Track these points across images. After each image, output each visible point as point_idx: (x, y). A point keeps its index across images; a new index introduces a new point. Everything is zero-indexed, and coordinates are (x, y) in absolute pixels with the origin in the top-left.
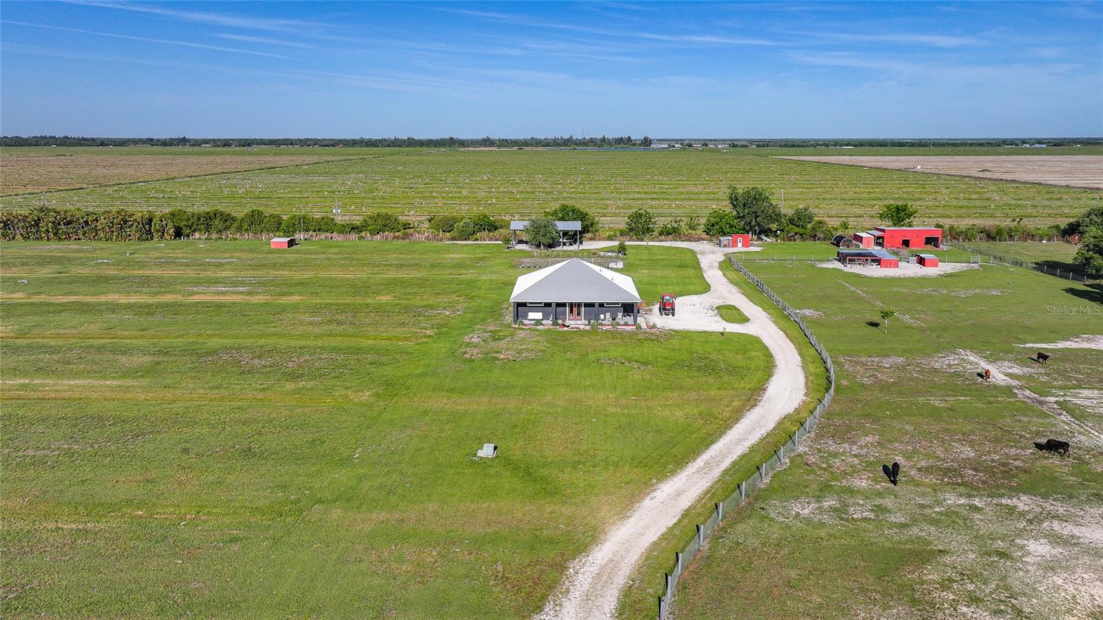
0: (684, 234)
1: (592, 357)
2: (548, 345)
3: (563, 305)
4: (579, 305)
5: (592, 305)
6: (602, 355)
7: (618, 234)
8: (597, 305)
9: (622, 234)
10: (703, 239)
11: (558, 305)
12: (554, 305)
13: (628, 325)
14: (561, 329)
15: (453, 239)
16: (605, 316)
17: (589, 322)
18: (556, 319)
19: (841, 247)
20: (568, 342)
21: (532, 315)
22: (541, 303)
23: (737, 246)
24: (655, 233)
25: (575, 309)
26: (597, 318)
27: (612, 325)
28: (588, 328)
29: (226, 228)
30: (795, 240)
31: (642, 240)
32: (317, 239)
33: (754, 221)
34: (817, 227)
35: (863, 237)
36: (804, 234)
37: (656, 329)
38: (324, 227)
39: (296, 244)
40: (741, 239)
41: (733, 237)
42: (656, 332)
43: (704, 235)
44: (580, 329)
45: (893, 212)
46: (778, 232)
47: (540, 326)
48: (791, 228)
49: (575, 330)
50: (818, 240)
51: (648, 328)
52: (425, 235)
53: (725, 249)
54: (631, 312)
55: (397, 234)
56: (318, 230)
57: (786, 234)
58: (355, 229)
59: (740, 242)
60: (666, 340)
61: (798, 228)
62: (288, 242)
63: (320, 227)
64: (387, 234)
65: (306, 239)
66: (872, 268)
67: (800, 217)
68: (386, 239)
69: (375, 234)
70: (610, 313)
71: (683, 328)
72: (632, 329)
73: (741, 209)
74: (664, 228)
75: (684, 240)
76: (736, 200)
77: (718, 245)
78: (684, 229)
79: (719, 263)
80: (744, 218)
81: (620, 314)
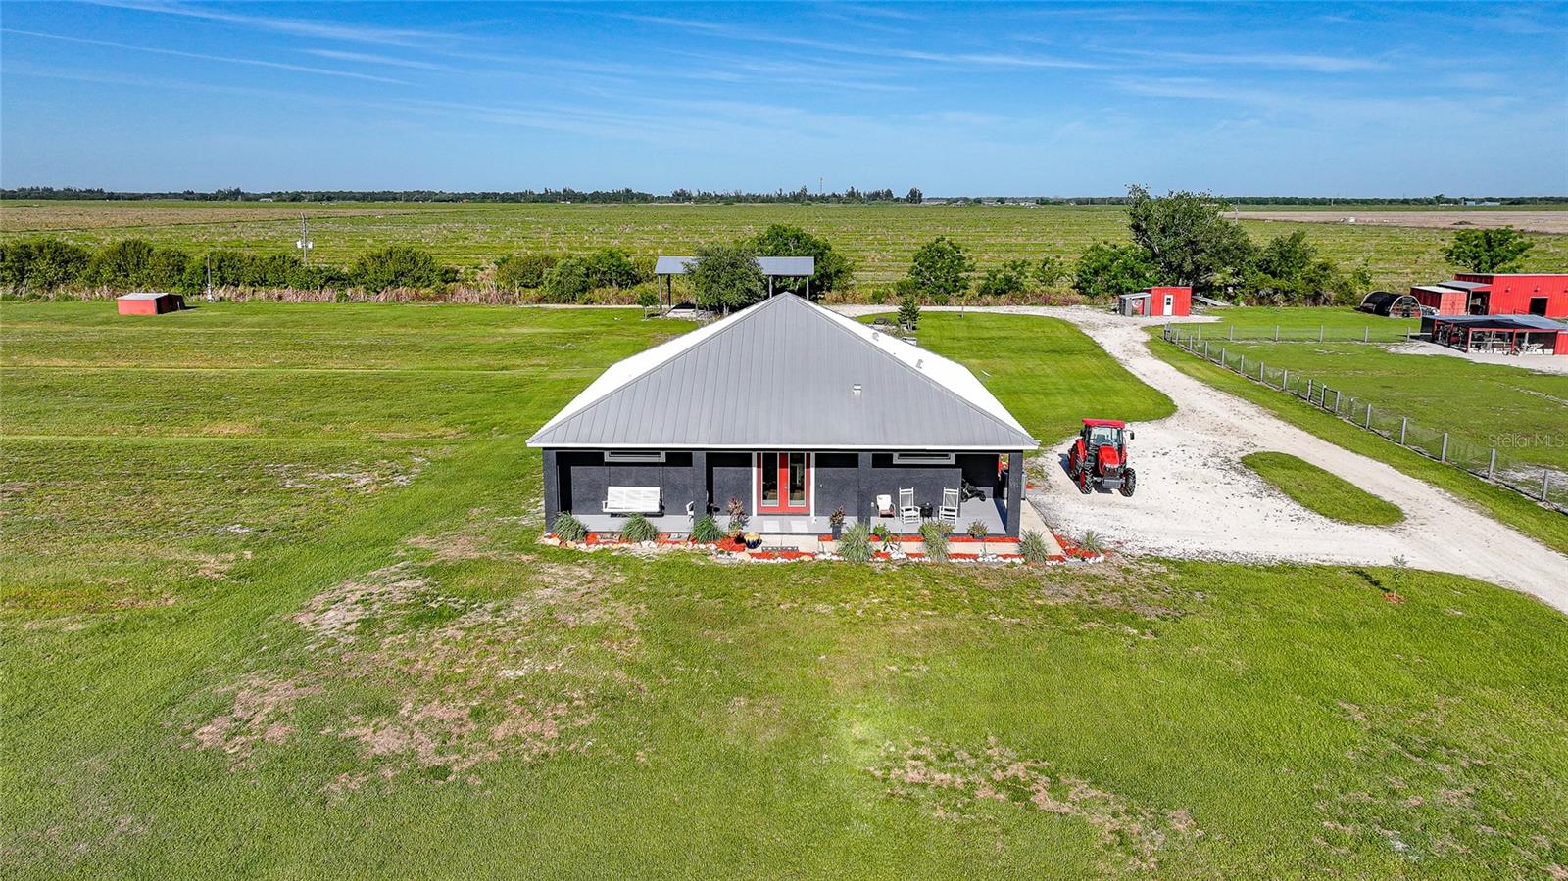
0: (1033, 292)
3: (741, 459)
4: (798, 458)
5: (848, 459)
7: (893, 291)
8: (866, 461)
9: (902, 289)
10: (1076, 302)
11: (717, 459)
12: (700, 461)
13: (987, 539)
14: (724, 560)
15: (541, 300)
16: (895, 499)
17: (837, 525)
18: (710, 510)
19: (1392, 316)
21: (620, 498)
22: (655, 452)
23: (1161, 313)
24: (973, 291)
25: (783, 475)
26: (865, 512)
27: (921, 536)
28: (830, 550)
29: (66, 278)
30: (1273, 303)
31: (945, 303)
32: (253, 300)
33: (1189, 260)
34: (1321, 277)
35: (1440, 294)
36: (1292, 291)
37: (1102, 558)
38: (271, 277)
39: (184, 308)
40: (1171, 296)
41: (1153, 292)
42: (1108, 574)
43: (1075, 295)
44: (801, 559)
45: (1476, 246)
46: (1230, 289)
47: (645, 544)
48: (1262, 280)
49: (780, 560)
50: (1324, 304)
51: (1069, 553)
52: (483, 292)
53: (1137, 319)
54: (992, 488)
55: (423, 291)
56: (257, 282)
57: (1251, 293)
58: (334, 279)
59: (1168, 304)
60: (1168, 614)
61: (1277, 279)
62: (158, 300)
63: (262, 276)
64: (402, 290)
65: (221, 299)
66: (1534, 359)
67: (1287, 255)
68: (398, 300)
69: (375, 291)
70: (912, 490)
71: (1195, 546)
72: (1009, 560)
73: (1156, 238)
74: (989, 280)
75: (1035, 304)
76: (1146, 219)
77: (1115, 310)
78: (1030, 283)
79: (1144, 342)
80: (1165, 256)
81: (954, 493)
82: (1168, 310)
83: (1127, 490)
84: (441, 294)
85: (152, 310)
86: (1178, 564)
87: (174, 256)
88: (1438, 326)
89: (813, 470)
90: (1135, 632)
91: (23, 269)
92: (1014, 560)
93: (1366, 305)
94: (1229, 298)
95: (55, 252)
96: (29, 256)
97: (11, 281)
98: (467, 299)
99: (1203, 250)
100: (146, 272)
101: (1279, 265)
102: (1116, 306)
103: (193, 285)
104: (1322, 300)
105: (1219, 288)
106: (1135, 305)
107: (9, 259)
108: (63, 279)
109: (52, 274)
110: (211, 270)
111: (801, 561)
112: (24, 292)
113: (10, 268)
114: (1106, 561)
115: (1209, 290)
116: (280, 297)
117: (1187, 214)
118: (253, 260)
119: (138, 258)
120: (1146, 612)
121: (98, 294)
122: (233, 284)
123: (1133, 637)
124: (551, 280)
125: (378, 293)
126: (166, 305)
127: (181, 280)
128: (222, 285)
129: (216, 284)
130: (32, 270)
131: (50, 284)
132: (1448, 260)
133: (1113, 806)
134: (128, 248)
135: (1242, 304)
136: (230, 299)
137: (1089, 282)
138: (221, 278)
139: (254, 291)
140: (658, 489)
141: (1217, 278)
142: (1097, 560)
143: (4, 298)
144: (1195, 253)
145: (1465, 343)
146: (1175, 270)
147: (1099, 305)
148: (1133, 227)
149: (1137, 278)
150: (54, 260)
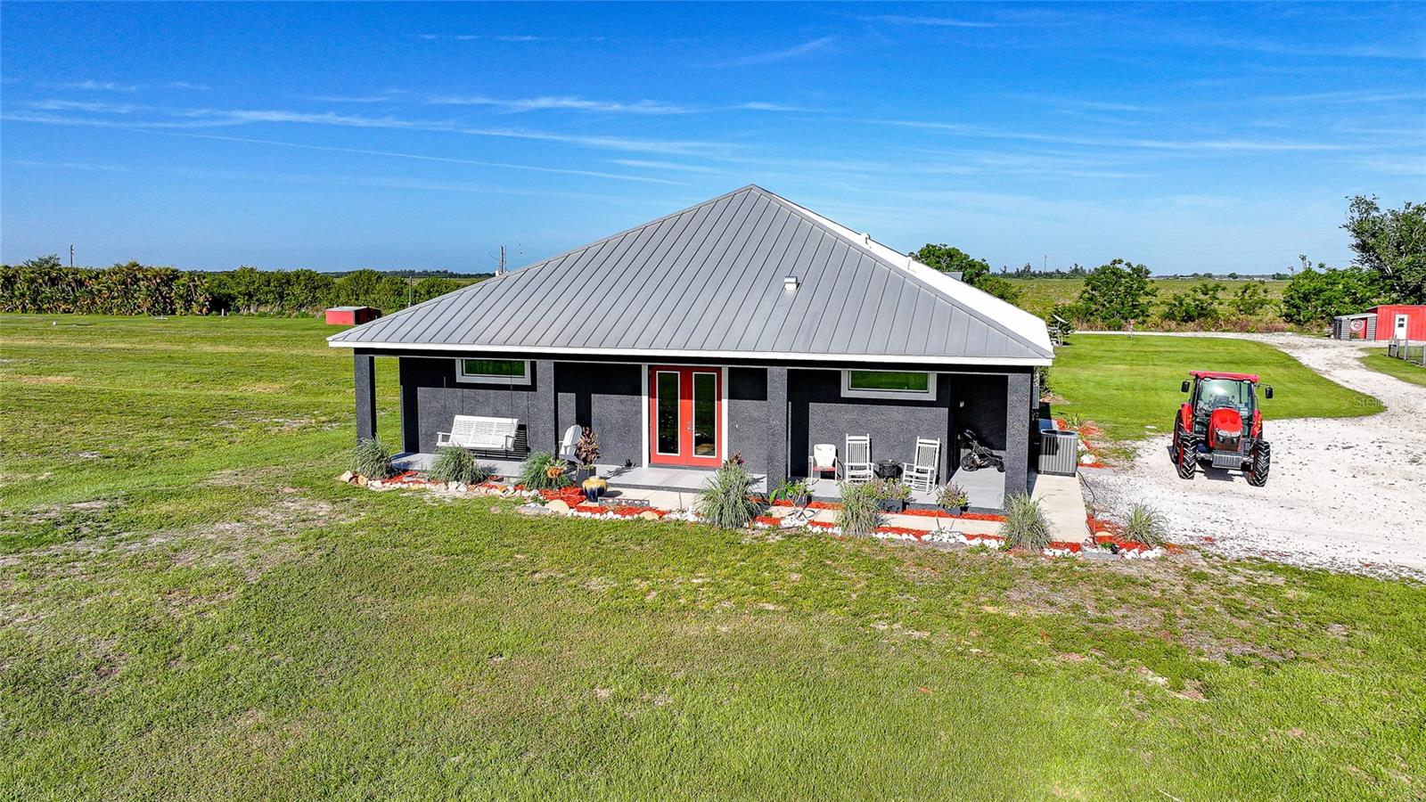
0: (1227, 319)
9: (1071, 315)
10: (1281, 329)
21: (465, 430)
25: (688, 410)
31: (1122, 329)
37: (1157, 552)
40: (1406, 317)
41: (1379, 310)
42: (1157, 577)
43: (1280, 323)
44: (641, 516)
47: (455, 486)
51: (1097, 541)
53: (1354, 342)
59: (1401, 326)
60: (1253, 655)
62: (356, 312)
70: (868, 437)
71: (1361, 555)
72: (976, 542)
73: (1387, 255)
74: (1175, 305)
75: (1228, 331)
76: (1373, 235)
77: (1329, 336)
78: (1223, 310)
79: (1359, 359)
80: (1399, 278)
81: (931, 446)
82: (1401, 333)
83: (1256, 475)
85: (348, 318)
86: (1313, 578)
89: (725, 402)
90: (1161, 681)
91: (283, 292)
92: (986, 542)
96: (288, 282)
102: (1331, 330)
106: (1355, 327)
108: (311, 302)
109: (303, 298)
111: (639, 520)
113: (273, 292)
114: (1163, 559)
119: (368, 284)
120: (1205, 648)
123: (1152, 691)
127: (394, 302)
130: (288, 295)
131: (299, 305)
137: (1298, 307)
140: (515, 421)
142: (1144, 555)
146: (1414, 295)
147: (1309, 332)
148: (1357, 246)
149: (1358, 302)
150: (306, 287)
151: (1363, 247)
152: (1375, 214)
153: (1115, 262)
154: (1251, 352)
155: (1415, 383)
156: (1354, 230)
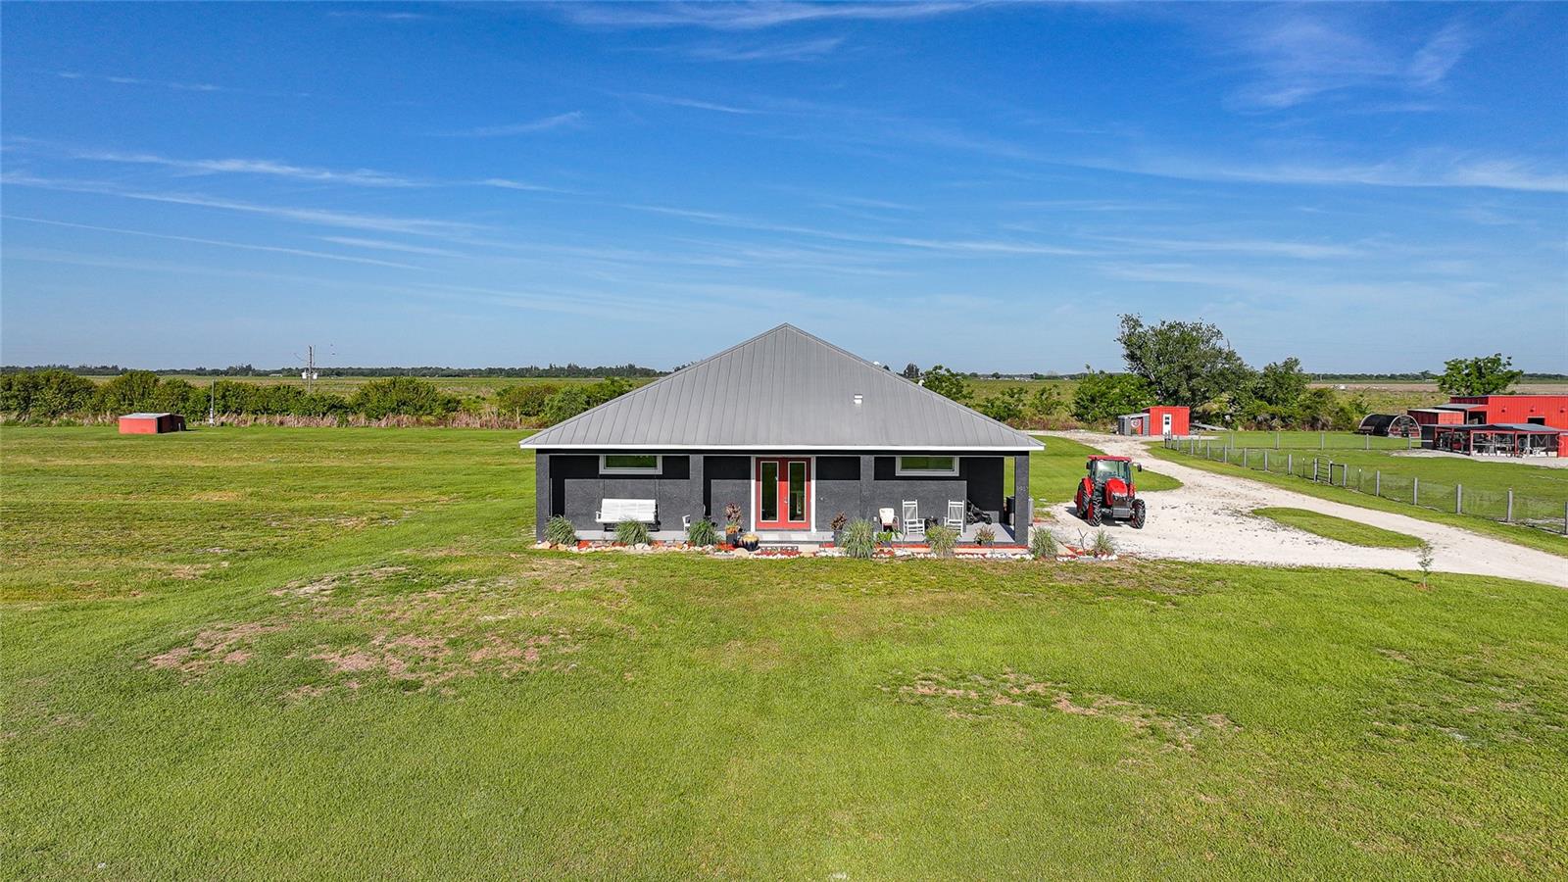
0: (1031, 420)
1: (858, 666)
2: (638, 609)
3: (737, 461)
4: (798, 464)
6: (910, 656)
8: (867, 465)
10: (1075, 428)
11: (718, 461)
12: (696, 464)
13: (991, 545)
14: (721, 556)
15: (541, 425)
16: (898, 512)
17: (839, 535)
18: (709, 518)
19: (1390, 435)
20: (742, 599)
21: (614, 510)
22: (651, 457)
23: (1160, 432)
25: (783, 488)
26: (869, 520)
27: (927, 543)
28: (835, 552)
29: (71, 406)
30: (1271, 428)
32: (254, 425)
33: (1185, 386)
34: (1317, 403)
35: (1437, 414)
36: (1289, 417)
37: (1116, 557)
38: (273, 405)
39: (184, 429)
40: (1169, 416)
41: (1149, 411)
42: (1121, 567)
43: (1073, 421)
44: (802, 556)
45: (1467, 375)
46: (1227, 417)
47: (639, 546)
48: (1259, 407)
49: (779, 556)
50: (1322, 429)
51: (1081, 554)
52: (484, 418)
53: (1135, 437)
54: (998, 513)
55: (425, 418)
56: (260, 410)
57: (1248, 420)
58: (336, 407)
59: (1167, 423)
61: (1274, 406)
62: (159, 419)
63: (265, 405)
64: (405, 418)
65: (222, 424)
66: (1538, 458)
67: (1281, 381)
68: (399, 425)
69: (377, 418)
70: (916, 502)
72: (1018, 558)
73: (1150, 365)
74: (987, 406)
75: (1034, 429)
76: (1140, 348)
77: (1115, 433)
78: (1028, 412)
79: (1146, 450)
80: (1160, 383)
81: (958, 506)
82: (1167, 429)
84: (442, 421)
85: (153, 428)
86: (1195, 565)
87: (180, 387)
88: (1439, 434)
89: (813, 482)
90: (1155, 603)
91: (29, 398)
92: (1022, 557)
93: (1364, 428)
94: (1227, 425)
95: (62, 382)
96: (36, 387)
97: (15, 409)
98: (468, 425)
99: (1198, 375)
100: (150, 401)
101: (1275, 391)
102: (1116, 427)
103: (195, 412)
104: (1320, 425)
105: (1217, 415)
106: (1134, 425)
107: (16, 388)
108: (68, 408)
109: (57, 403)
110: (215, 399)
111: (802, 558)
112: (26, 418)
113: (16, 397)
114: (1120, 560)
115: (1207, 418)
116: (282, 423)
117: (1181, 341)
118: (258, 390)
119: (144, 388)
120: (1165, 591)
121: (100, 420)
122: (236, 412)
123: (1153, 606)
124: (552, 406)
125: (380, 420)
126: (167, 425)
127: (184, 407)
128: (224, 413)
129: (219, 412)
130: (37, 399)
131: (54, 413)
132: (1442, 388)
133: (1142, 711)
134: (134, 378)
135: (1240, 429)
136: (231, 424)
137: (1086, 408)
138: (224, 406)
139: (256, 419)
140: (653, 502)
141: (1213, 407)
142: (1110, 558)
143: (7, 423)
144: (1190, 377)
145: (1467, 448)
146: (1172, 397)
147: (1097, 430)
148: (1128, 356)
149: (1134, 405)
150: (60, 390)
151: (1132, 357)
152: (1141, 330)
153: (936, 368)
154: (1065, 447)
155: (1193, 467)
156: (1125, 343)
